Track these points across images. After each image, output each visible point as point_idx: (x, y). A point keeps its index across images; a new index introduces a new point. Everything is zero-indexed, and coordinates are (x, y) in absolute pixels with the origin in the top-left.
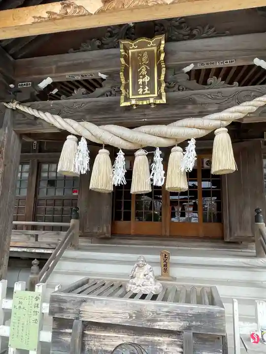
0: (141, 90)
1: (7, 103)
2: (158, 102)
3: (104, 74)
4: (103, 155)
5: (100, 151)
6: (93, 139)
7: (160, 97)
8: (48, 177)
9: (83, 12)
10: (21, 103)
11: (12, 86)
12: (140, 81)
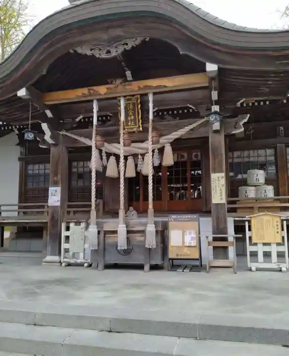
0: (130, 123)
1: (60, 131)
2: (139, 130)
3: (111, 113)
4: (112, 159)
5: (111, 157)
6: (107, 151)
7: (139, 127)
8: (77, 171)
9: (98, 93)
10: (67, 131)
11: (61, 121)
12: (129, 118)
